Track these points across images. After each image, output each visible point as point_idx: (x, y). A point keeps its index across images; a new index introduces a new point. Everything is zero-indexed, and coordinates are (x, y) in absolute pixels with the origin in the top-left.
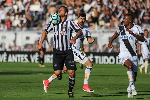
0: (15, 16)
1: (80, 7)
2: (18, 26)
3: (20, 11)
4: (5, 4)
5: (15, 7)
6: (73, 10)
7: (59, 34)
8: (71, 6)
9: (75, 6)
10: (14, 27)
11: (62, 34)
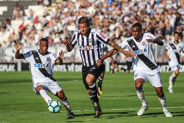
0: (55, 34)
1: (106, 26)
2: (58, 43)
3: (59, 31)
4: (48, 25)
5: (56, 28)
6: (101, 30)
7: (85, 49)
8: (99, 26)
9: (103, 26)
10: (55, 44)
11: (88, 49)
